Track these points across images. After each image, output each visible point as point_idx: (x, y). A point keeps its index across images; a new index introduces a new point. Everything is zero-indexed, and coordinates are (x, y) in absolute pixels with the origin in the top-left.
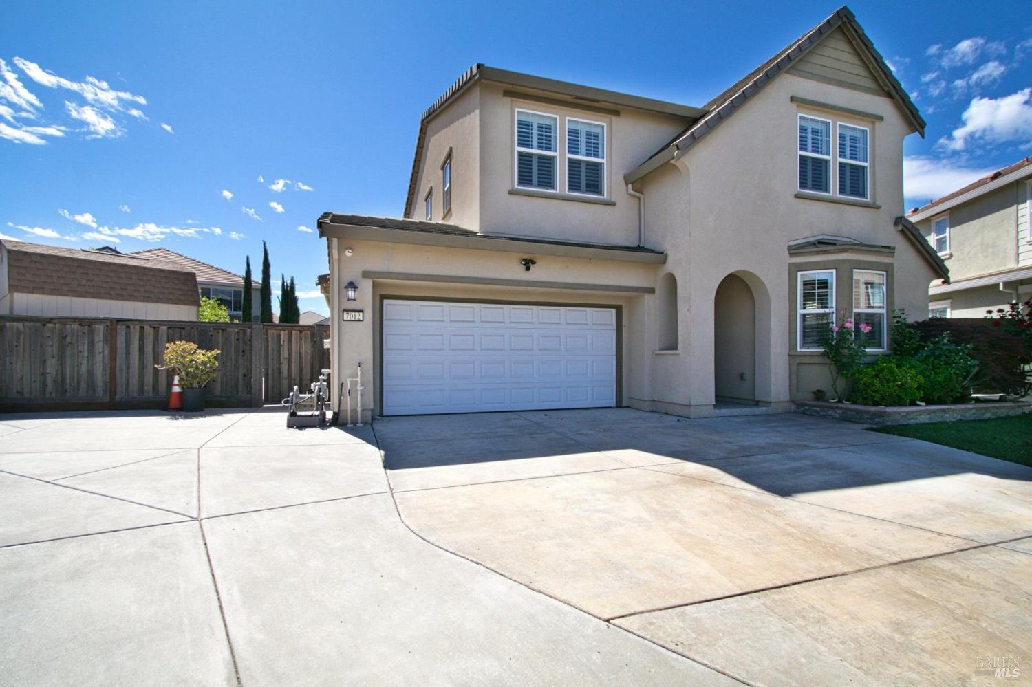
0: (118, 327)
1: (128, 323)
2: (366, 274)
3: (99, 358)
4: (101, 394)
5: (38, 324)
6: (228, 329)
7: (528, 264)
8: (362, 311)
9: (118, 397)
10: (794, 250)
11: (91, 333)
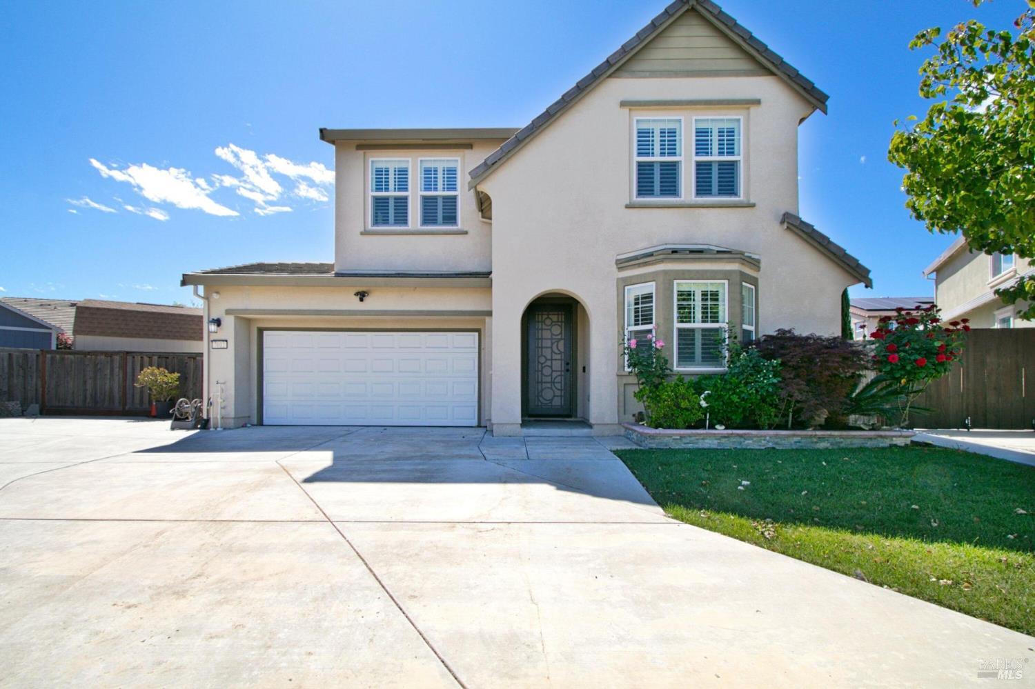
0: (128, 357)
1: (134, 354)
2: (228, 312)
3: (116, 379)
4: (117, 406)
5: (82, 356)
6: (198, 358)
7: (362, 296)
8: (226, 341)
9: (127, 408)
10: (622, 264)
11: (112, 361)
